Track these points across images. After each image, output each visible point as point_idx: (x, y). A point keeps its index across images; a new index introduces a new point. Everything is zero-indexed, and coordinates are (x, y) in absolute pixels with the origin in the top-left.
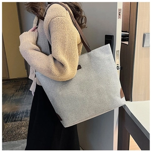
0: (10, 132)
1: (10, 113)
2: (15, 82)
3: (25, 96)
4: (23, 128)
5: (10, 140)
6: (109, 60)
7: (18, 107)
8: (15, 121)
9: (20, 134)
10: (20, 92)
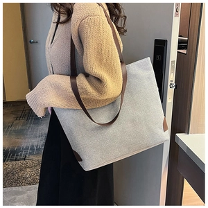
0: (10, 175)
1: (8, 149)
2: (14, 105)
3: (28, 126)
4: (28, 170)
5: (11, 185)
6: (149, 78)
7: (20, 140)
8: (16, 160)
9: (25, 178)
10: (22, 121)
